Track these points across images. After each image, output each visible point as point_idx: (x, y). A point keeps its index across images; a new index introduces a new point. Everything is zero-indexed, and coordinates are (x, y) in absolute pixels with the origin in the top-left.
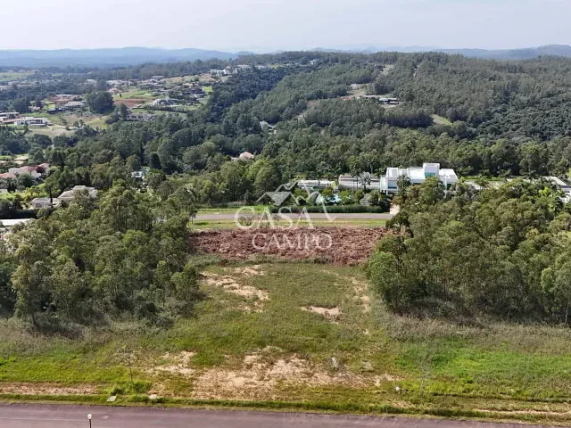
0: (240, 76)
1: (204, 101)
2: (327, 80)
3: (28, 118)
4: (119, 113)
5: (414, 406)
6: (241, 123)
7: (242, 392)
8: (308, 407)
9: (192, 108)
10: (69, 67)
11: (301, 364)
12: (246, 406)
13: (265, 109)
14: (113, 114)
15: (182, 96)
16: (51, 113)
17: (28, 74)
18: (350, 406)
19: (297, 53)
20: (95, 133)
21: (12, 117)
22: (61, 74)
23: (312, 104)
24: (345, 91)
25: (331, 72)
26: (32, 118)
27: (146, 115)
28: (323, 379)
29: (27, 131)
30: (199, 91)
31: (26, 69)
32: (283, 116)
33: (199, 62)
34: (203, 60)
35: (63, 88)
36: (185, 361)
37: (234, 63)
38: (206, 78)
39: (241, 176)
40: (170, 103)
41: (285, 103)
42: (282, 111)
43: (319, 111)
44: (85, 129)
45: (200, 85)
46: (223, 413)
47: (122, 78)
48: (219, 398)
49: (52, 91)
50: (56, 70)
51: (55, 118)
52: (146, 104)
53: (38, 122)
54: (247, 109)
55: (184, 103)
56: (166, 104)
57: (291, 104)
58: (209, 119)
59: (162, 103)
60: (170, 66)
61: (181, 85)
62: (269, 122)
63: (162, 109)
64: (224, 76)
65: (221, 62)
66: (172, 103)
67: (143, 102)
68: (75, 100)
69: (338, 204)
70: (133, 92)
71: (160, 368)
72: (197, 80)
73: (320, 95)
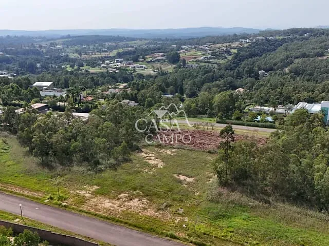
0: (257, 43)
1: (230, 58)
2: (311, 46)
3: (136, 65)
4: (181, 64)
5: (187, 237)
6: (247, 71)
7: (105, 210)
8: (130, 225)
9: (222, 62)
10: (166, 38)
11: (145, 203)
12: (101, 217)
13: (265, 63)
14: (178, 64)
15: (218, 55)
16: (148, 62)
17: (146, 42)
18: (152, 229)
19: (297, 29)
20: (166, 74)
21: (130, 64)
22: (161, 42)
23: (297, 61)
24: (323, 53)
25: (316, 42)
26: (138, 65)
27: (195, 65)
28: (150, 212)
29: (135, 71)
30: (229, 52)
31: (145, 39)
32: (275, 67)
33: (235, 35)
34: (237, 34)
35: (159, 50)
36: (92, 190)
37: (255, 36)
38: (236, 44)
39: (210, 100)
40: (210, 58)
41: (279, 60)
42: (275, 64)
43: (299, 66)
44: (161, 71)
45: (231, 48)
46: (89, 218)
47: (190, 45)
48: (92, 211)
49: (153, 51)
50: (160, 40)
51: (150, 65)
52: (197, 59)
53: (141, 67)
54: (254, 63)
55: (218, 59)
56: (208, 59)
57: (282, 60)
58: (229, 68)
59: (206, 59)
60: (218, 38)
61: (219, 48)
62: (266, 71)
63: (205, 62)
64: (246, 43)
65: (248, 35)
66: (211, 59)
67: (195, 58)
68: (162, 56)
69: (258, 121)
70: (193, 52)
71: (78, 191)
72: (230, 46)
73: (304, 55)
